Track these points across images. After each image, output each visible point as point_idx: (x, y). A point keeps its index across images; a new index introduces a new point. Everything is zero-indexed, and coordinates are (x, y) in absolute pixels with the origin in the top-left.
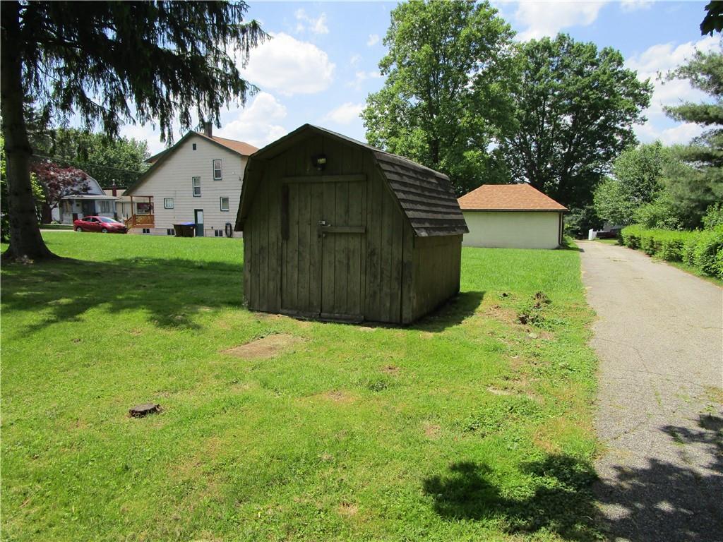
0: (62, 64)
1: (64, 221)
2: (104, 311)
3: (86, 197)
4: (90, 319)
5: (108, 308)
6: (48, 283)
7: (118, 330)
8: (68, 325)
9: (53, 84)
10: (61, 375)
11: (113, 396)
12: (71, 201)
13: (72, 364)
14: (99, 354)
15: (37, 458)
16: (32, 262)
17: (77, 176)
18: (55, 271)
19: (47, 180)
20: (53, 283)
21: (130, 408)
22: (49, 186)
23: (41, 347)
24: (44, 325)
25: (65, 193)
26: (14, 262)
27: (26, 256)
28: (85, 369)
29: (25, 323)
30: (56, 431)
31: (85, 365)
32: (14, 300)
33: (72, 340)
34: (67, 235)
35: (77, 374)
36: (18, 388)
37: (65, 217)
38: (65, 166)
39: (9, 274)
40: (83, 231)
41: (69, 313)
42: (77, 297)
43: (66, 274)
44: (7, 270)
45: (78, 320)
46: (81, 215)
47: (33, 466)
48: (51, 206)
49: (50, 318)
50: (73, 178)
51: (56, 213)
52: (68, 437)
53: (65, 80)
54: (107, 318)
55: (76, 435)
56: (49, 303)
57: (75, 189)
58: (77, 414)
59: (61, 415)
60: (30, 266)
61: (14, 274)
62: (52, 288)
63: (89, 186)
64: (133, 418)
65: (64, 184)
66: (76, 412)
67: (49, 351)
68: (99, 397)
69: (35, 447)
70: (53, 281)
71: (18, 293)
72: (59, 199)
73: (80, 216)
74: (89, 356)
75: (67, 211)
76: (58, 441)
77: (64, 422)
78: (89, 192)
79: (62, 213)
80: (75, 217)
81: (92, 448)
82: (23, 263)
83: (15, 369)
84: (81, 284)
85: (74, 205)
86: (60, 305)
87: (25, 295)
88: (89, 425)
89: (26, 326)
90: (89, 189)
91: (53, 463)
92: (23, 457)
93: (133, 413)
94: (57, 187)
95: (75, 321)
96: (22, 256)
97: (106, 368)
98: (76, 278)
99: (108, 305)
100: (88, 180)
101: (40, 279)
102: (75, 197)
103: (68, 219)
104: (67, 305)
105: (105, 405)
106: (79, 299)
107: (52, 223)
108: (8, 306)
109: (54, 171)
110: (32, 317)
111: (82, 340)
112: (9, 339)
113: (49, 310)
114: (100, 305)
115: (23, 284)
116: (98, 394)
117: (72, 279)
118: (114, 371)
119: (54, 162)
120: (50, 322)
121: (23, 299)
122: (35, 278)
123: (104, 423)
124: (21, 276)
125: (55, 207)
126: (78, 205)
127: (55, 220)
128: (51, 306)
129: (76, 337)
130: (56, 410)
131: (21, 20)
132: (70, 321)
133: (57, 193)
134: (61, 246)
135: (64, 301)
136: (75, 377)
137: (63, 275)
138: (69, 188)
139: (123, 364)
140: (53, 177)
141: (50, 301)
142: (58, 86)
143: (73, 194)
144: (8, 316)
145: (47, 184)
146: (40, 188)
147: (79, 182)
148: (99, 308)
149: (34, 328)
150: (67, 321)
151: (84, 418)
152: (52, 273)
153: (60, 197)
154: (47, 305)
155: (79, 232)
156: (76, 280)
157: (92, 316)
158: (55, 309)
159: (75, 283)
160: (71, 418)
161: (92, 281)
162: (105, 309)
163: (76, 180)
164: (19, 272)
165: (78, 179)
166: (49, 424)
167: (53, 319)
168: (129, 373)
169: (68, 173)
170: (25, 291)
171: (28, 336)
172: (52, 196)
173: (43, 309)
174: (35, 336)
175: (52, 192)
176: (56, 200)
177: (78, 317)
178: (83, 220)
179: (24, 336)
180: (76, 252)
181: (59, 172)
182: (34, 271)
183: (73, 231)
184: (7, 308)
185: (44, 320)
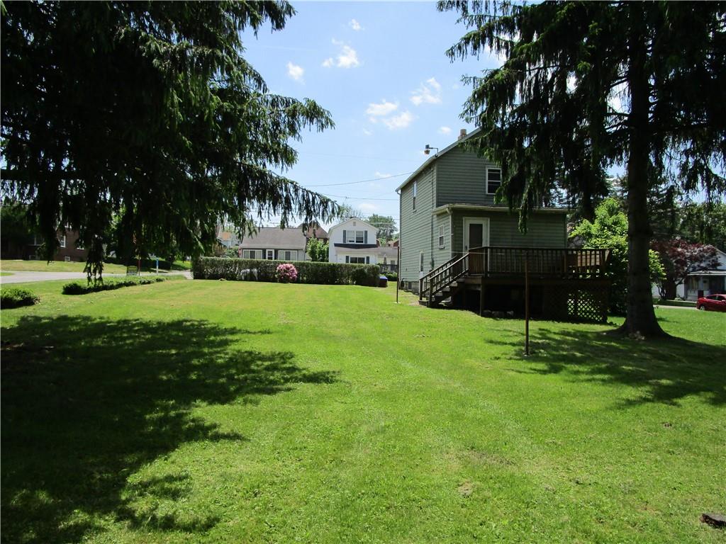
0: (689, 145)
1: (689, 298)
2: (704, 400)
3: (714, 273)
4: (688, 405)
5: (710, 398)
6: (654, 362)
7: (715, 424)
8: (662, 406)
9: (680, 166)
10: (643, 455)
11: (690, 493)
12: (697, 278)
13: (656, 448)
14: (687, 444)
15: (602, 522)
16: (643, 338)
17: (707, 252)
18: (663, 350)
19: (674, 256)
20: (660, 362)
21: (705, 512)
22: (675, 262)
23: (632, 423)
24: (640, 401)
25: (691, 269)
26: (628, 337)
27: (638, 332)
28: (669, 456)
29: (624, 396)
30: (624, 506)
31: (669, 452)
32: (621, 372)
33: (663, 423)
34: (688, 313)
35: (659, 458)
36: (603, 455)
37: (689, 293)
38: (694, 242)
39: (621, 348)
40: (707, 309)
41: (666, 396)
42: (679, 380)
43: (674, 355)
44: (620, 343)
45: (674, 404)
46: (708, 292)
47: (596, 528)
48: (677, 283)
49: (647, 397)
50: (701, 254)
51: (681, 290)
52: (633, 515)
53: (691, 160)
54: (706, 409)
55: (642, 516)
56: (650, 381)
57: (703, 265)
58: (648, 497)
59: (634, 492)
60: (641, 343)
61: (626, 349)
62: (657, 367)
63: (719, 262)
64: (705, 524)
65: (691, 260)
66: (647, 495)
67: (639, 428)
68: (675, 489)
69: (603, 512)
70: (660, 359)
71: (624, 367)
72: (685, 275)
73: (706, 293)
74: (676, 444)
75: (693, 288)
76: (624, 516)
77: (634, 500)
78: (718, 268)
79: (687, 289)
80: (701, 294)
81: (653, 535)
82: (635, 338)
83: (604, 437)
84: (688, 367)
85: (701, 282)
86: (661, 386)
87: (630, 370)
88: (657, 512)
89: (623, 399)
90: (719, 265)
91: (614, 533)
92: (591, 517)
93: (707, 519)
94: (684, 264)
95: (671, 404)
96: (635, 332)
97: (691, 461)
98: (684, 360)
99: (710, 395)
100: (717, 256)
101: (648, 356)
102: (702, 273)
103: (693, 296)
104: (668, 387)
105: (678, 498)
106: (680, 383)
107: (676, 300)
108: (612, 377)
109: (682, 247)
110: (630, 392)
111: (673, 426)
112: (607, 408)
113: (648, 388)
114: (702, 393)
115: (632, 358)
116: (676, 485)
117: (680, 361)
118: (698, 467)
119: (682, 238)
120: (646, 400)
121: (627, 373)
122: (643, 354)
123: (673, 517)
124: (630, 351)
125: (680, 283)
126: (705, 282)
127: (679, 297)
128: (650, 384)
129: (668, 420)
130: (630, 486)
131: (650, 115)
132: (666, 404)
133: (684, 269)
134: (678, 325)
135: (664, 382)
136: (656, 460)
137: (671, 355)
138: (696, 264)
139: (712, 462)
140: (680, 254)
141: (651, 379)
142: (684, 167)
143: (700, 270)
144: (610, 387)
145: (674, 261)
146: (662, 267)
147: (707, 258)
148: (700, 396)
149: (630, 403)
150: (663, 403)
151: (654, 504)
152: (661, 352)
153: (687, 272)
154: (648, 383)
155: (702, 311)
156: (683, 362)
157: (690, 403)
158: (654, 388)
159: (682, 364)
160: (642, 499)
161: (701, 366)
162: (706, 398)
163: (704, 256)
164: (630, 347)
165: (706, 255)
166: (621, 497)
167: (649, 397)
168: (716, 475)
169: (696, 249)
170: (631, 366)
171: (623, 409)
172: (678, 273)
173: (642, 386)
174: (629, 410)
175: (677, 268)
176: (682, 276)
177: (675, 400)
178: (708, 298)
179: (619, 408)
180: (691, 333)
181: (686, 249)
182: (644, 348)
183: (696, 309)
184: (611, 379)
185: (641, 397)
